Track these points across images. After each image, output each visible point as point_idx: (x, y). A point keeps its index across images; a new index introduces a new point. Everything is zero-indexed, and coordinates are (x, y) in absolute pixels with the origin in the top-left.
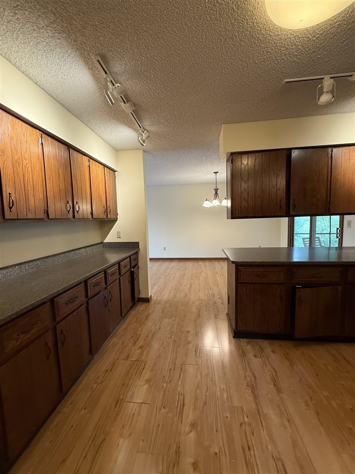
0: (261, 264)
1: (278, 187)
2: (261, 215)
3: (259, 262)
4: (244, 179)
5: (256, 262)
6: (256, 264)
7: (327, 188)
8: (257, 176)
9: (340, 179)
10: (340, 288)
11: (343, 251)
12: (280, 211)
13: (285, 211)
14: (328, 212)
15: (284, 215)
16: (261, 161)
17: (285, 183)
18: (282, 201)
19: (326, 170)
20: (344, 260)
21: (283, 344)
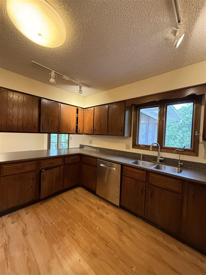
0: (20, 161)
1: (33, 116)
2: (22, 131)
3: (18, 160)
4: (10, 107)
5: (17, 160)
6: (17, 161)
7: (58, 121)
8: (20, 107)
9: (63, 118)
10: (62, 167)
11: (69, 150)
12: (35, 130)
13: (37, 130)
14: (59, 132)
15: (37, 132)
16: (22, 98)
17: (37, 115)
18: (36, 124)
19: (58, 113)
20: (69, 153)
21: (34, 206)
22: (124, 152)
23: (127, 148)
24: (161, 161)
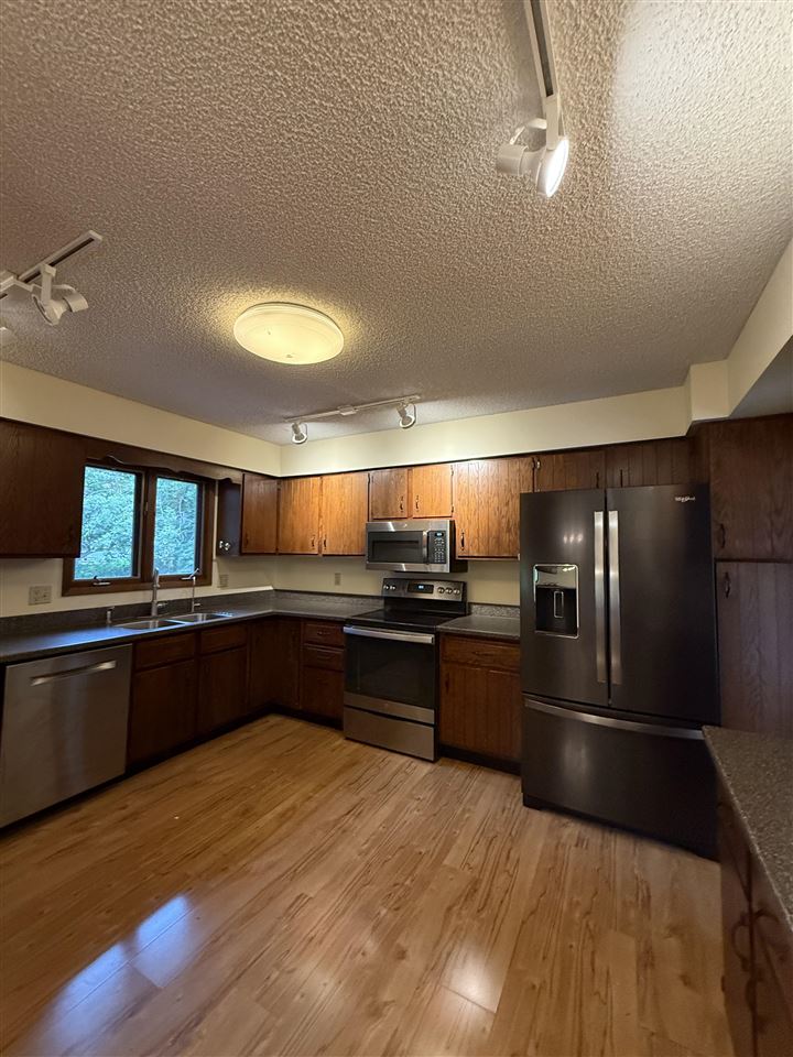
22: (19, 618)
23: (34, 601)
24: (160, 611)
